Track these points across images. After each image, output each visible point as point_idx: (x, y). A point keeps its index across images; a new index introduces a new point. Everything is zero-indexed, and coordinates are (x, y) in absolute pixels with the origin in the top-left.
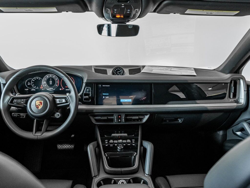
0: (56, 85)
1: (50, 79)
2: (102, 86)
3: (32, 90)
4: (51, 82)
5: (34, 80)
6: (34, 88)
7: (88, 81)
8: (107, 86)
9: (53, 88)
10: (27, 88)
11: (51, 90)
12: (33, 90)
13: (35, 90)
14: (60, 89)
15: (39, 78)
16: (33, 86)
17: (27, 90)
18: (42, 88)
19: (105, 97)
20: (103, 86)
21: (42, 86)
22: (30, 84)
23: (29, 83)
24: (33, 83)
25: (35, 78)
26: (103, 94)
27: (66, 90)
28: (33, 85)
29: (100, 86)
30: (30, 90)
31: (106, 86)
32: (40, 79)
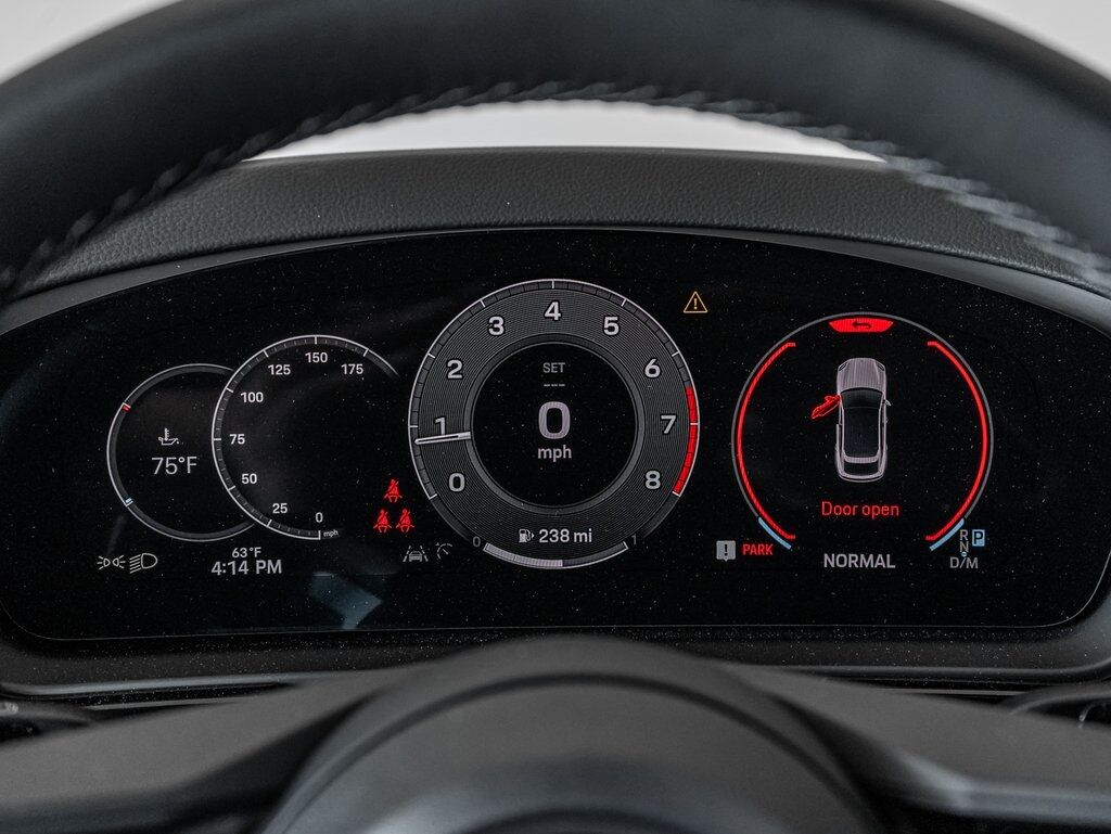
0: (653, 480)
1: (550, 368)
3: (217, 569)
4: (554, 419)
5: (255, 397)
6: (256, 535)
9: (586, 537)
10: (134, 539)
11: (558, 564)
12: (239, 563)
13: (275, 567)
14: (726, 550)
15: (357, 358)
16: (244, 491)
17: (137, 563)
18: (405, 522)
21: (393, 492)
22: (190, 462)
23: (166, 438)
24: (239, 438)
25: (277, 358)
27: (830, 561)
28: (251, 478)
30: (185, 566)
32: (359, 368)
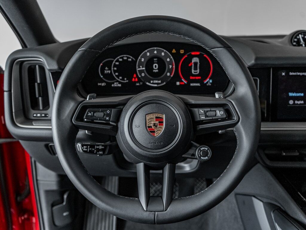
0: (168, 74)
1: (155, 59)
2: (287, 74)
3: (113, 85)
4: (156, 66)
5: (117, 63)
6: (117, 81)
7: (259, 62)
8: (301, 74)
9: (160, 82)
10: (102, 81)
11: (156, 85)
12: (116, 85)
13: (120, 85)
14: (178, 83)
15: (130, 58)
16: (116, 76)
17: (103, 84)
18: (136, 80)
19: (294, 102)
20: (291, 74)
21: (135, 76)
22: (109, 72)
23: (106, 68)
24: (115, 69)
25: (120, 58)
26: (291, 94)
27: (192, 85)
28: (117, 74)
29: (283, 74)
30: (109, 85)
31: (298, 74)
32: (130, 60)
